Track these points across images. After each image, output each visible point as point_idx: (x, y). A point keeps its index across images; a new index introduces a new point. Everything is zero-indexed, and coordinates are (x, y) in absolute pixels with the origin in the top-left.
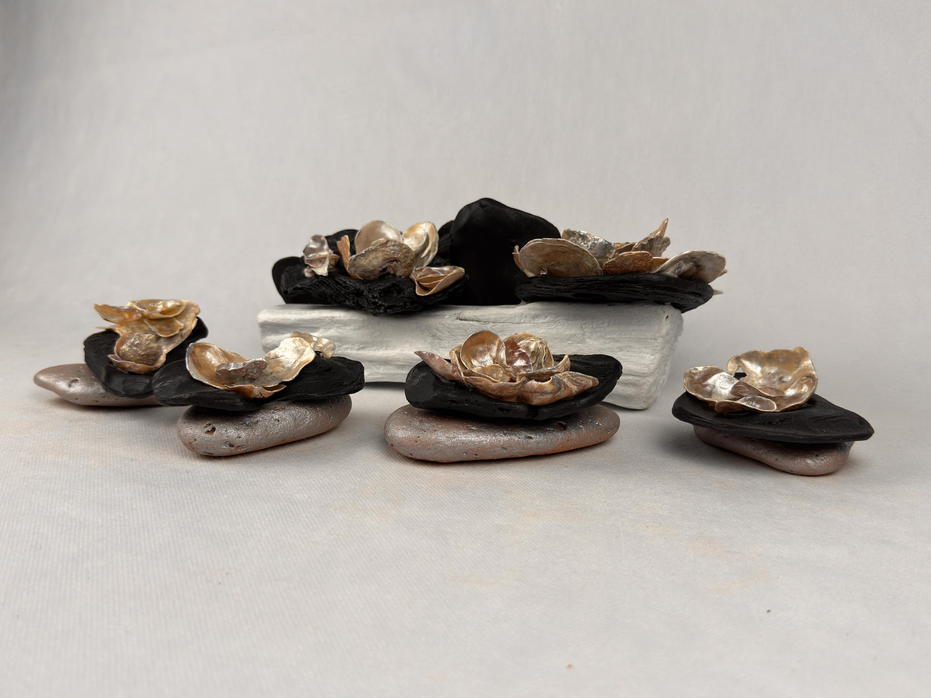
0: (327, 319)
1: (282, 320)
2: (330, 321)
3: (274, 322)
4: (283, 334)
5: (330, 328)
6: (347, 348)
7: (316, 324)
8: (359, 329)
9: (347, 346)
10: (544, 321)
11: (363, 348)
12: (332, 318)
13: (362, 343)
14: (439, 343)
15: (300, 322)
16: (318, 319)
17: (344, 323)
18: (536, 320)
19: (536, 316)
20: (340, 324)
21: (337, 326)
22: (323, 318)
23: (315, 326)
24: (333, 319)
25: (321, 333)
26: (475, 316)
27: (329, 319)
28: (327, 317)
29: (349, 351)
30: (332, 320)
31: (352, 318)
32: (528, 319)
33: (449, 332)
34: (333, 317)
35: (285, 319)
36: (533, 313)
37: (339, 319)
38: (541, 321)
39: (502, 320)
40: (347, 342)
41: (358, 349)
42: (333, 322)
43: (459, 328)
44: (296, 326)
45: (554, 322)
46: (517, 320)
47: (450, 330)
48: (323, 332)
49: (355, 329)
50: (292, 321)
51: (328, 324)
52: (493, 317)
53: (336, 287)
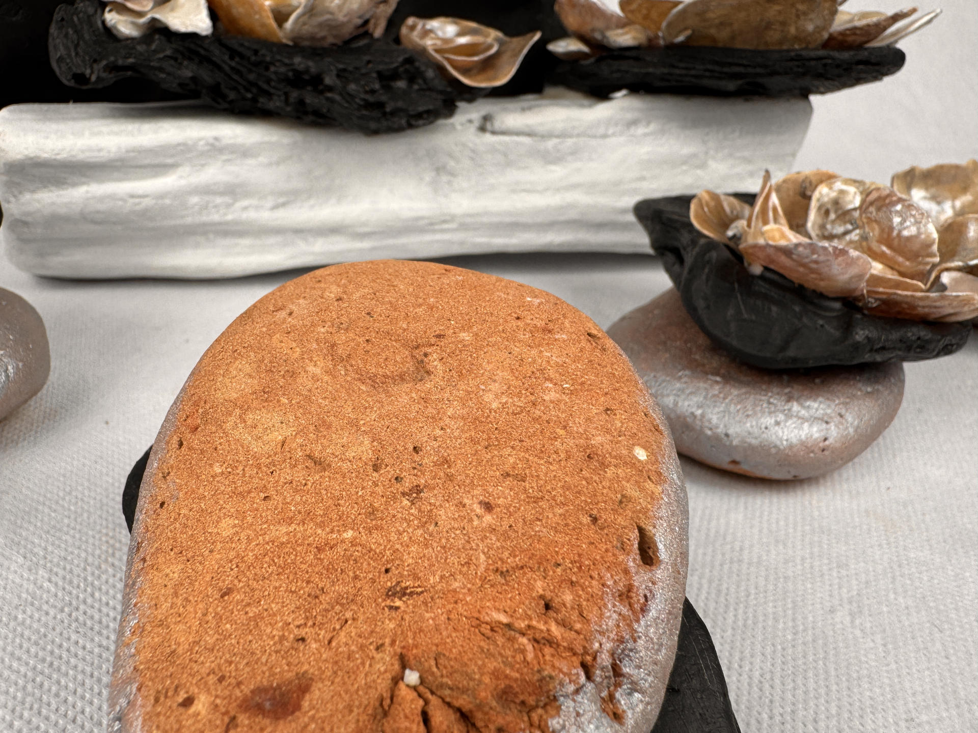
0: (202, 143)
1: (83, 151)
2: (206, 148)
3: (58, 157)
4: (74, 185)
5: (203, 165)
6: (245, 208)
7: (172, 156)
8: (278, 163)
9: (245, 203)
10: (647, 130)
11: (284, 205)
12: (211, 141)
13: (281, 194)
14: (449, 183)
15: (132, 154)
16: (179, 145)
17: (244, 152)
18: (633, 130)
19: (634, 123)
20: (232, 152)
21: (225, 157)
22: (190, 142)
23: (169, 161)
24: (217, 144)
25: (181, 177)
26: (527, 126)
27: (207, 144)
28: (200, 139)
29: (252, 215)
30: (212, 145)
31: (267, 139)
32: (619, 128)
33: (472, 159)
34: (216, 139)
35: (90, 150)
36: (629, 116)
37: (232, 141)
38: (640, 130)
39: (576, 132)
40: (247, 194)
41: (275, 207)
42: (216, 149)
43: (493, 150)
44: (118, 164)
45: (662, 132)
46: (601, 131)
47: (475, 155)
48: (189, 175)
49: (270, 164)
50: (109, 152)
51: (202, 154)
52: (560, 126)
53: (233, 64)
